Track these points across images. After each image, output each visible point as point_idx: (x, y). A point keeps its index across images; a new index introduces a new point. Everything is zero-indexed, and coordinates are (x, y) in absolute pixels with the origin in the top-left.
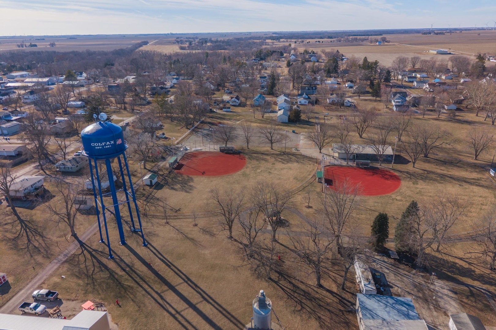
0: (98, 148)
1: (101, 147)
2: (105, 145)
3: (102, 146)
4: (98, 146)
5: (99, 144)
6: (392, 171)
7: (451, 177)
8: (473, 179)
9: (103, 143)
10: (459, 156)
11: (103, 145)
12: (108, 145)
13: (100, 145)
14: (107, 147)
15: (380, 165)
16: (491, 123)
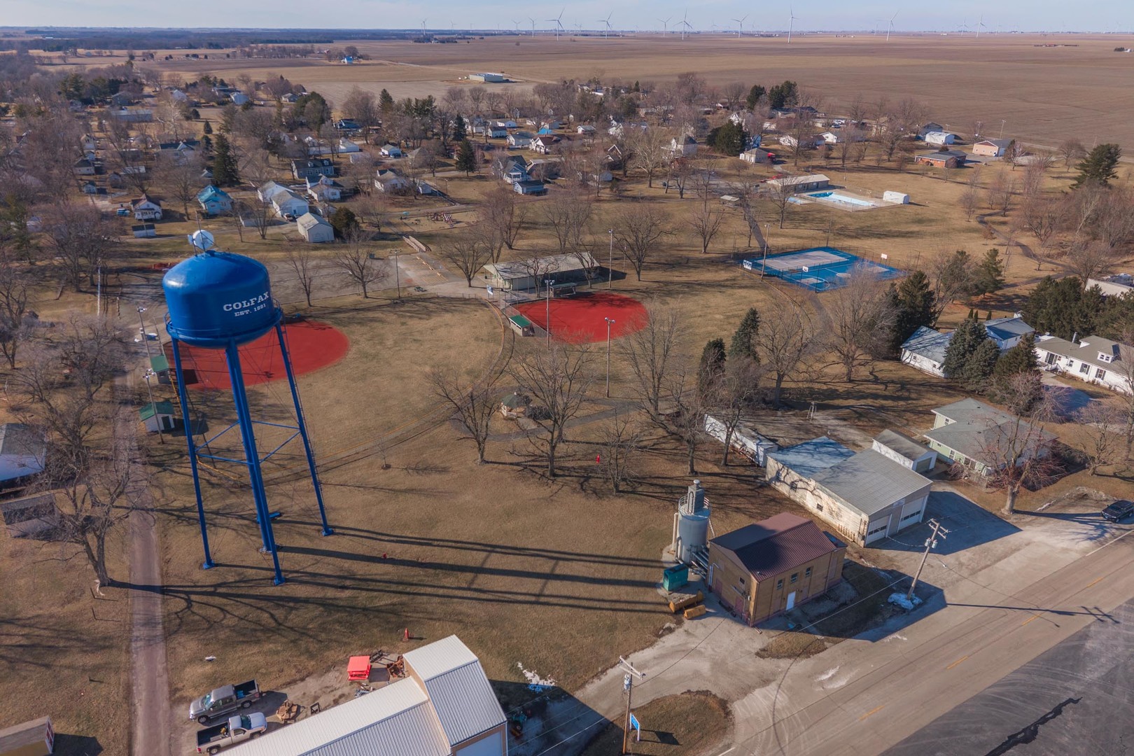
0: (242, 313)
1: (247, 312)
2: (257, 304)
3: (251, 308)
4: (242, 309)
5: (244, 302)
6: (615, 293)
7: (699, 284)
8: (727, 280)
9: (251, 300)
10: (681, 253)
11: (253, 304)
12: (262, 303)
13: (245, 306)
14: (259, 308)
15: (591, 288)
16: (679, 196)
